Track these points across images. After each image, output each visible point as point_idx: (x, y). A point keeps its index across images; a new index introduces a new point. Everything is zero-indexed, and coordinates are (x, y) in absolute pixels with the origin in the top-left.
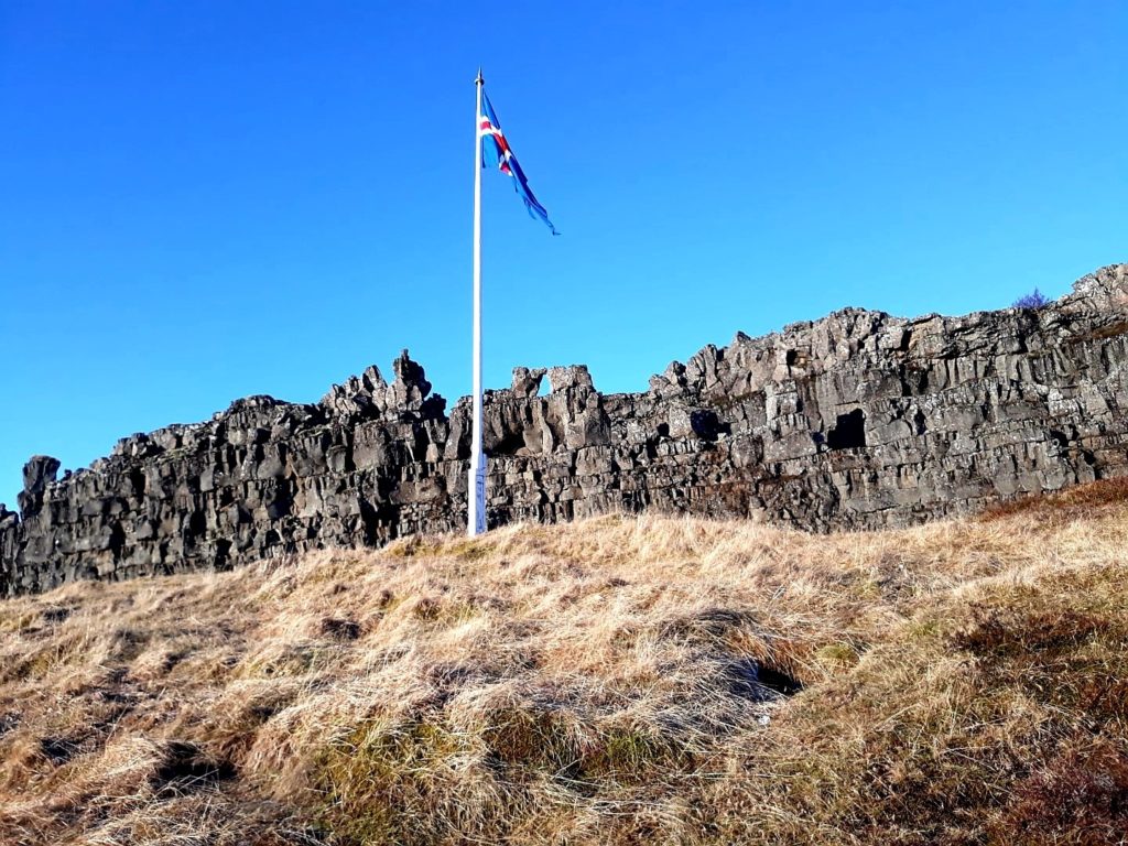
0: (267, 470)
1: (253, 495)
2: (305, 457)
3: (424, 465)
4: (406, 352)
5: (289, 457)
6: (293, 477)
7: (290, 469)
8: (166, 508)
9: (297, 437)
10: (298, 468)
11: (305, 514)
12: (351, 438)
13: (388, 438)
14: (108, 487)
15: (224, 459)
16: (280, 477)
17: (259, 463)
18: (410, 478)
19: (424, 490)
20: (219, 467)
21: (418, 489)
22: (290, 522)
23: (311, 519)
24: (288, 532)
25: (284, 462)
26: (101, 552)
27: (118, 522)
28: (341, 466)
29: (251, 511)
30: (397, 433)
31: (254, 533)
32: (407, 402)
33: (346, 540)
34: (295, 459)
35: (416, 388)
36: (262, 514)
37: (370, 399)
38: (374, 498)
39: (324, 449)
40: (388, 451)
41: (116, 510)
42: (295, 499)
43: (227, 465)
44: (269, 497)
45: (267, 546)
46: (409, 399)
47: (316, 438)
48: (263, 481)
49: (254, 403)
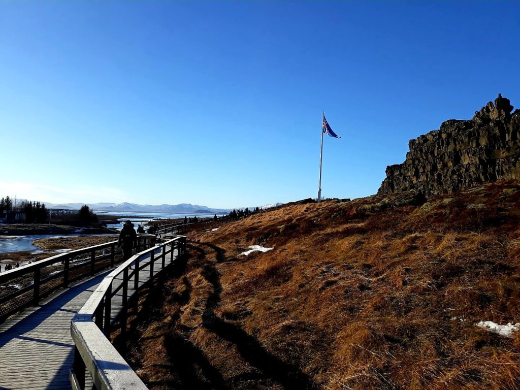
0: (450, 148)
1: (447, 158)
2: (463, 142)
3: (504, 144)
4: (500, 95)
5: (457, 143)
6: (460, 150)
7: (458, 147)
8: (427, 162)
9: (460, 135)
10: (461, 147)
11: (465, 163)
12: (479, 133)
13: (489, 133)
14: (414, 154)
15: (440, 144)
16: (455, 150)
17: (448, 146)
18: (499, 148)
19: (503, 153)
20: (439, 148)
21: (501, 152)
22: (460, 167)
23: (467, 165)
24: (459, 170)
25: (456, 145)
26: (413, 176)
27: (417, 166)
28: (474, 145)
29: (447, 163)
30: (493, 130)
31: (448, 171)
32: (499, 117)
33: (476, 173)
34: (459, 143)
35: (502, 110)
36: (450, 164)
37: (488, 116)
38: (484, 157)
39: (469, 139)
40: (488, 139)
41: (417, 162)
42: (462, 158)
43: (441, 147)
44: (452, 158)
45: (452, 176)
46: (500, 115)
47: (466, 135)
48: (450, 152)
49: (447, 123)
